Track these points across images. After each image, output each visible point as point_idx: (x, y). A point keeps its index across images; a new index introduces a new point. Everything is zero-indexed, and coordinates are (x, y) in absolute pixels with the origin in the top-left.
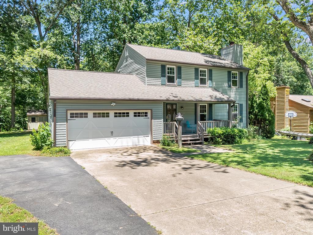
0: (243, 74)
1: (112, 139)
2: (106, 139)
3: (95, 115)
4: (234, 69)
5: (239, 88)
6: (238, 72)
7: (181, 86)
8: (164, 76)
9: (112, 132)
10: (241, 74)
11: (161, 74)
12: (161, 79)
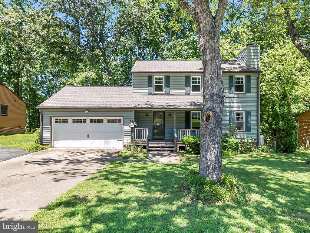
0: (251, 77)
1: (88, 141)
2: (83, 140)
3: (74, 121)
4: (237, 72)
5: (245, 93)
6: (244, 76)
7: (169, 94)
8: (151, 86)
9: (88, 136)
10: (249, 78)
11: (147, 84)
12: (147, 89)
